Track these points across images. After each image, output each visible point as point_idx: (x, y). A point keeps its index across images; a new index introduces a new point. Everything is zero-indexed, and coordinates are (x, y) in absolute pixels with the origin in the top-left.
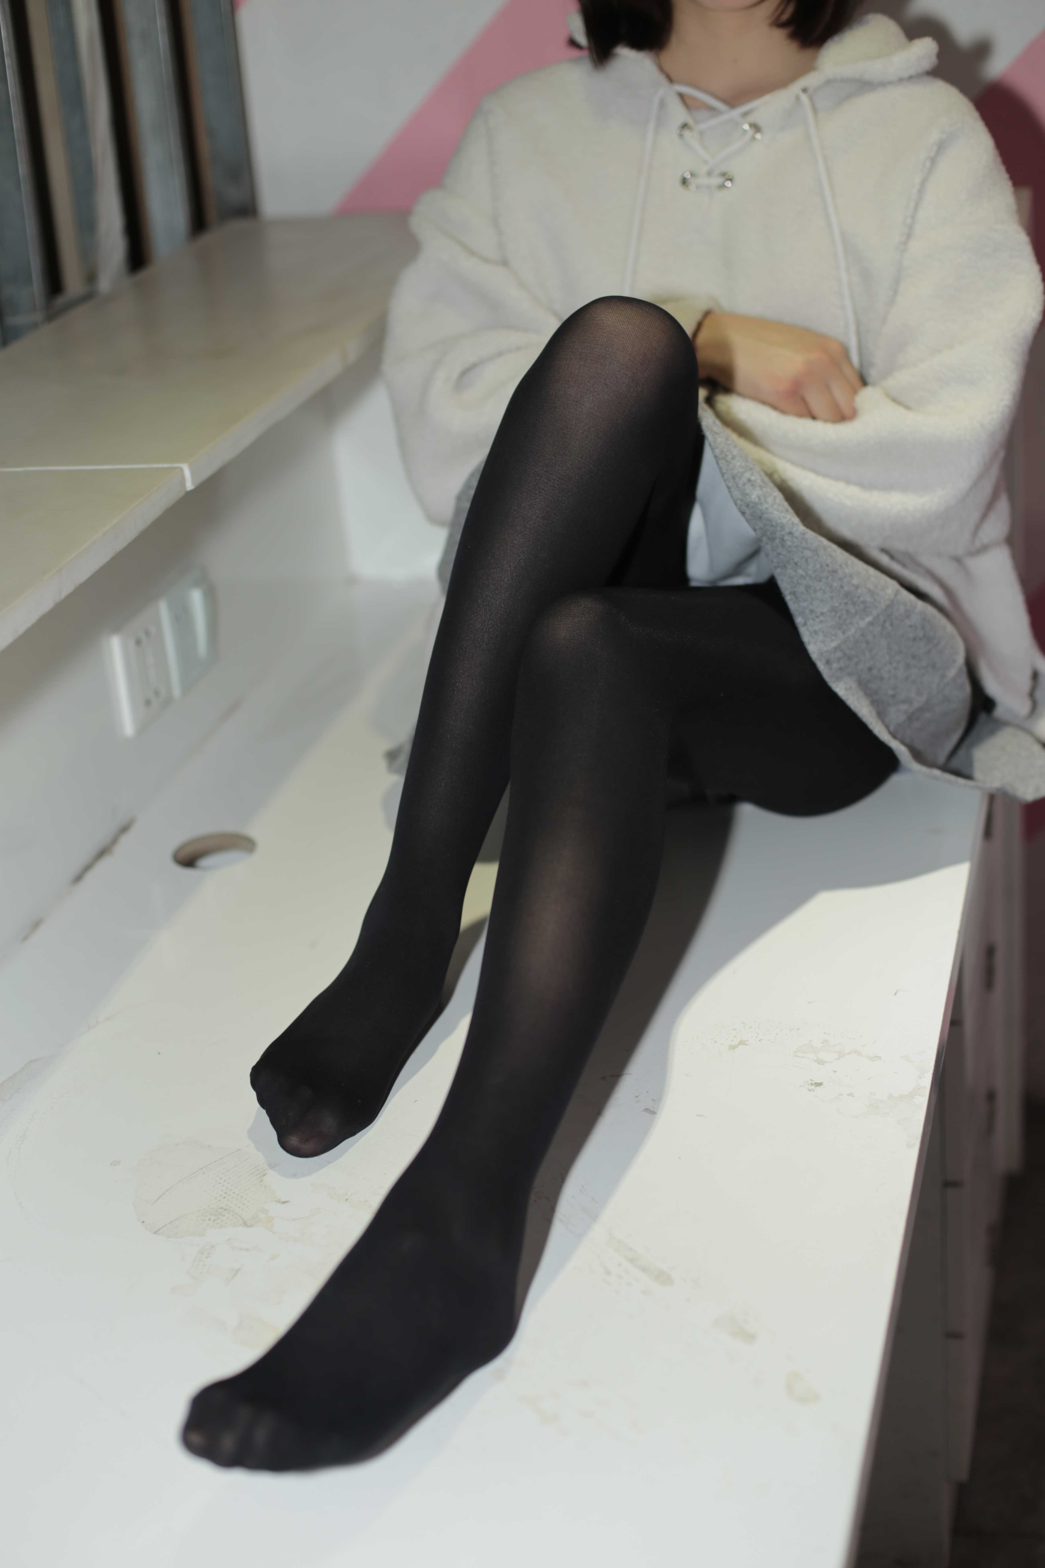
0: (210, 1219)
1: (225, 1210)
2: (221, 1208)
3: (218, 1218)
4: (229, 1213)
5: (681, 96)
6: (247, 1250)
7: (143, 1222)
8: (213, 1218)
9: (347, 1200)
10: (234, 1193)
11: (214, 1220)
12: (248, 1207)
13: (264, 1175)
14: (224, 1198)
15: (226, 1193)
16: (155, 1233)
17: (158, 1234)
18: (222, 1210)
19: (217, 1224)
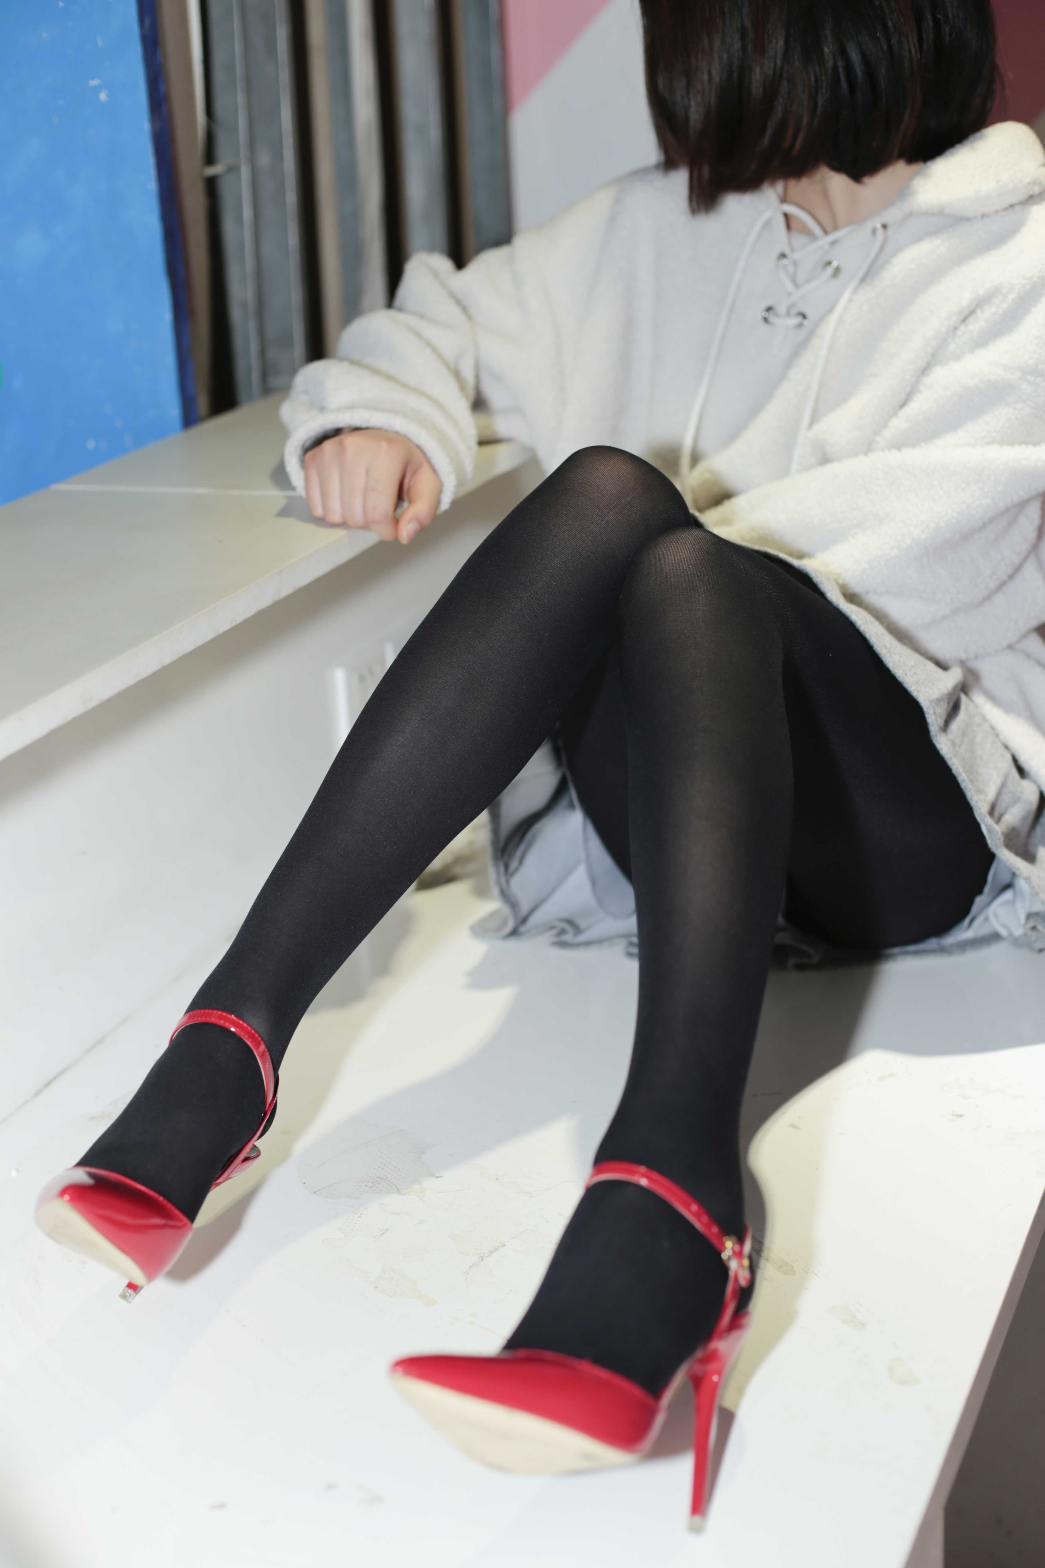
0: (366, 1186)
1: (382, 1179)
2: (378, 1177)
3: (375, 1186)
4: (385, 1182)
5: (786, 216)
6: (398, 1214)
7: (304, 1183)
8: (370, 1185)
9: (497, 1179)
10: (392, 1166)
11: (371, 1187)
12: (403, 1178)
13: (423, 1153)
14: (383, 1169)
15: (385, 1165)
16: (315, 1193)
17: (317, 1195)
18: (379, 1179)
19: (373, 1190)
